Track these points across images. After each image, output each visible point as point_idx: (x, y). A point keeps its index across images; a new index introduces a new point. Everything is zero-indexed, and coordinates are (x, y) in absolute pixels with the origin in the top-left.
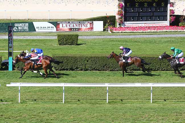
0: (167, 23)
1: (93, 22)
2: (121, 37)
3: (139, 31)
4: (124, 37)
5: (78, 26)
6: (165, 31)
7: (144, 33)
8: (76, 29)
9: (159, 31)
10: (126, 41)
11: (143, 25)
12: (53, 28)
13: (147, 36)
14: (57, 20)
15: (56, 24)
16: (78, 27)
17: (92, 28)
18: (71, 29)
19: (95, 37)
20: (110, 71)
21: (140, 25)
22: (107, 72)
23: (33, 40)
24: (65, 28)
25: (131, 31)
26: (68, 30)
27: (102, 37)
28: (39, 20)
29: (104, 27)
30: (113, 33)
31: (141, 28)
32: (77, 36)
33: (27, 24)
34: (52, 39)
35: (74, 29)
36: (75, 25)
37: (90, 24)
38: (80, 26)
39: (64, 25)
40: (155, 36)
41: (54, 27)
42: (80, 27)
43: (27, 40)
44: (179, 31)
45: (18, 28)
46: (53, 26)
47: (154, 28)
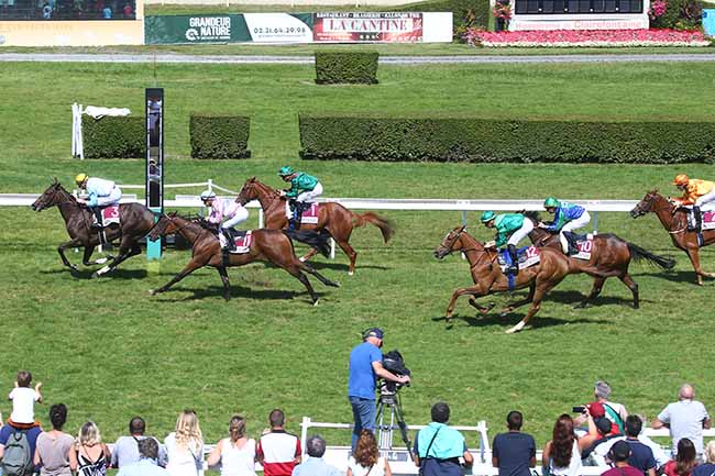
0: (641, 21)
1: (421, 15)
2: (508, 60)
3: (560, 44)
4: (512, 60)
5: (378, 26)
6: (636, 43)
7: (574, 50)
8: (371, 34)
9: (618, 43)
10: (522, 74)
11: (571, 26)
12: (304, 30)
13: (583, 59)
14: (315, 7)
15: (312, 19)
16: (378, 30)
17: (419, 33)
18: (356, 35)
19: (430, 60)
20: (472, 162)
21: (562, 26)
22: (463, 164)
23: (244, 69)
24: (338, 31)
25: (534, 44)
26: (347, 40)
27: (451, 60)
28: (261, 6)
29: (454, 31)
30: (482, 46)
31: (566, 34)
32: (376, 56)
33: (227, 21)
34: (299, 65)
35: (365, 34)
36: (368, 23)
37: (415, 19)
38: (384, 25)
39: (337, 23)
40: (608, 59)
41: (307, 29)
42: (384, 30)
43: (227, 67)
44: (676, 43)
45: (199, 32)
46: (303, 25)
47: (606, 33)
